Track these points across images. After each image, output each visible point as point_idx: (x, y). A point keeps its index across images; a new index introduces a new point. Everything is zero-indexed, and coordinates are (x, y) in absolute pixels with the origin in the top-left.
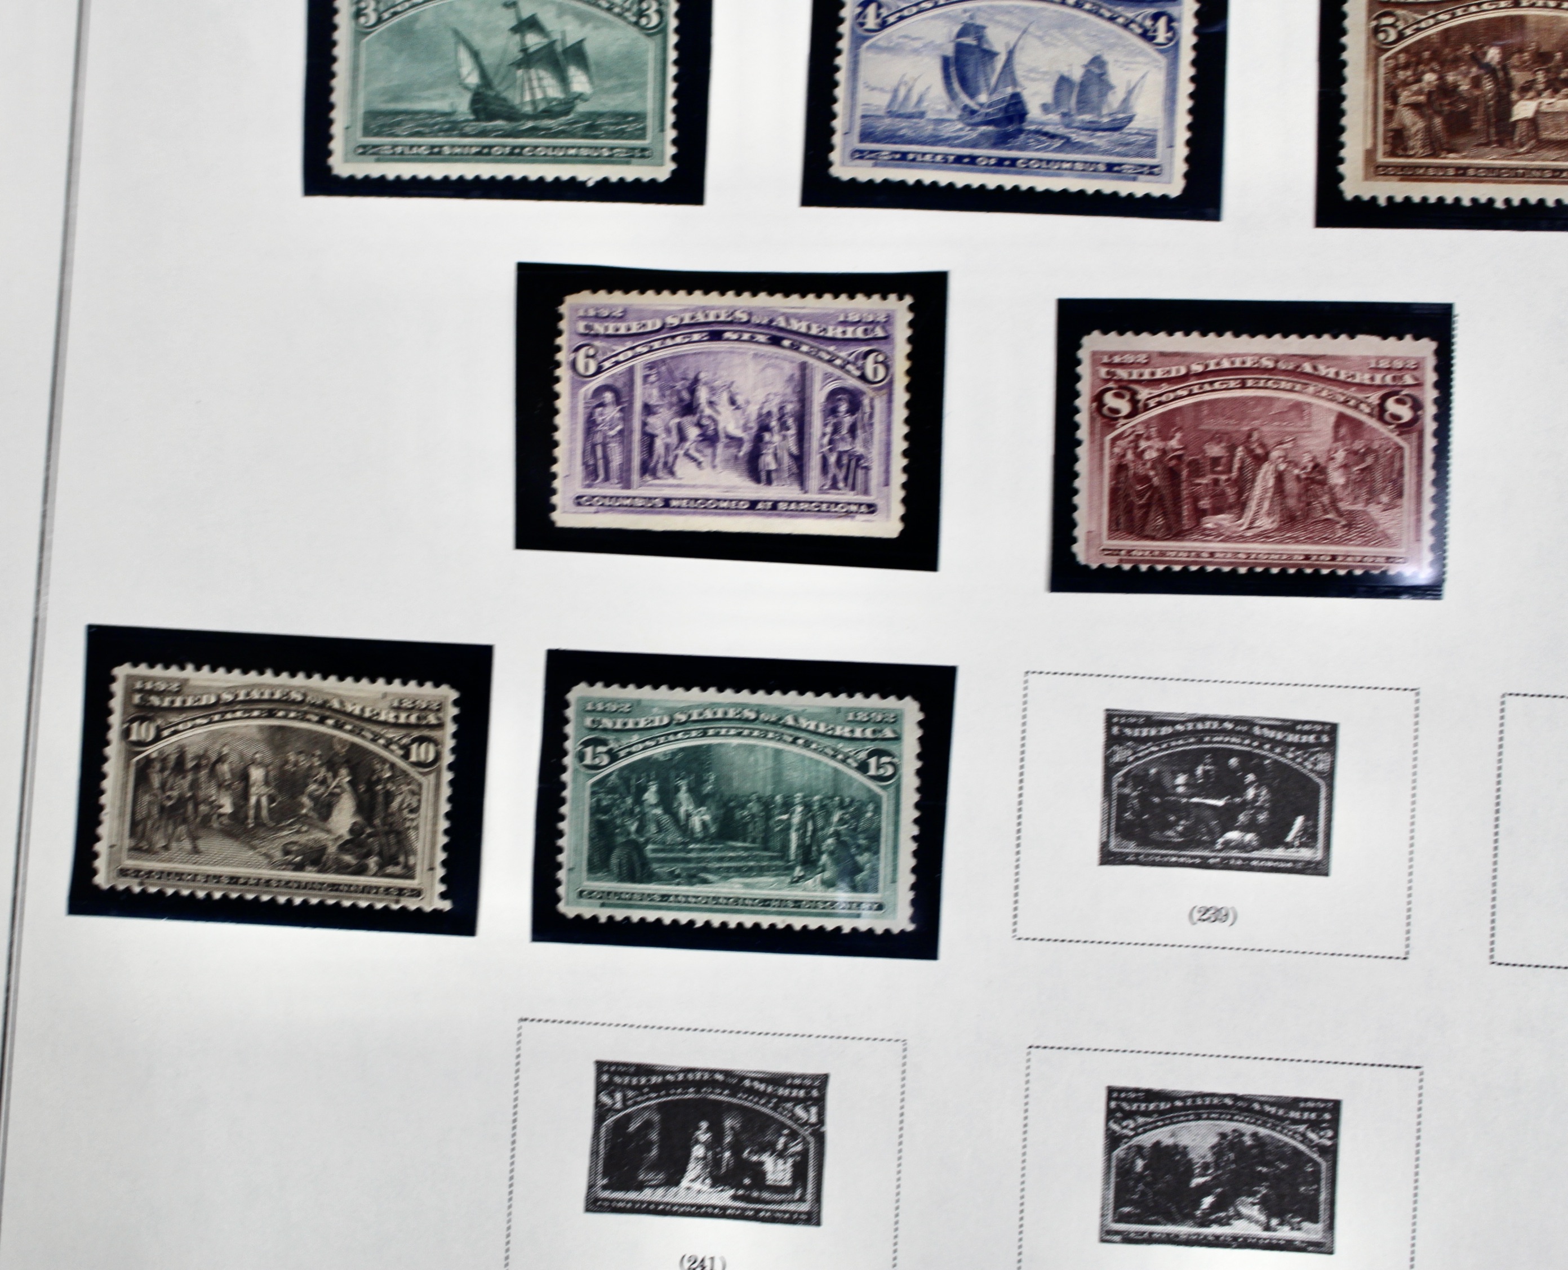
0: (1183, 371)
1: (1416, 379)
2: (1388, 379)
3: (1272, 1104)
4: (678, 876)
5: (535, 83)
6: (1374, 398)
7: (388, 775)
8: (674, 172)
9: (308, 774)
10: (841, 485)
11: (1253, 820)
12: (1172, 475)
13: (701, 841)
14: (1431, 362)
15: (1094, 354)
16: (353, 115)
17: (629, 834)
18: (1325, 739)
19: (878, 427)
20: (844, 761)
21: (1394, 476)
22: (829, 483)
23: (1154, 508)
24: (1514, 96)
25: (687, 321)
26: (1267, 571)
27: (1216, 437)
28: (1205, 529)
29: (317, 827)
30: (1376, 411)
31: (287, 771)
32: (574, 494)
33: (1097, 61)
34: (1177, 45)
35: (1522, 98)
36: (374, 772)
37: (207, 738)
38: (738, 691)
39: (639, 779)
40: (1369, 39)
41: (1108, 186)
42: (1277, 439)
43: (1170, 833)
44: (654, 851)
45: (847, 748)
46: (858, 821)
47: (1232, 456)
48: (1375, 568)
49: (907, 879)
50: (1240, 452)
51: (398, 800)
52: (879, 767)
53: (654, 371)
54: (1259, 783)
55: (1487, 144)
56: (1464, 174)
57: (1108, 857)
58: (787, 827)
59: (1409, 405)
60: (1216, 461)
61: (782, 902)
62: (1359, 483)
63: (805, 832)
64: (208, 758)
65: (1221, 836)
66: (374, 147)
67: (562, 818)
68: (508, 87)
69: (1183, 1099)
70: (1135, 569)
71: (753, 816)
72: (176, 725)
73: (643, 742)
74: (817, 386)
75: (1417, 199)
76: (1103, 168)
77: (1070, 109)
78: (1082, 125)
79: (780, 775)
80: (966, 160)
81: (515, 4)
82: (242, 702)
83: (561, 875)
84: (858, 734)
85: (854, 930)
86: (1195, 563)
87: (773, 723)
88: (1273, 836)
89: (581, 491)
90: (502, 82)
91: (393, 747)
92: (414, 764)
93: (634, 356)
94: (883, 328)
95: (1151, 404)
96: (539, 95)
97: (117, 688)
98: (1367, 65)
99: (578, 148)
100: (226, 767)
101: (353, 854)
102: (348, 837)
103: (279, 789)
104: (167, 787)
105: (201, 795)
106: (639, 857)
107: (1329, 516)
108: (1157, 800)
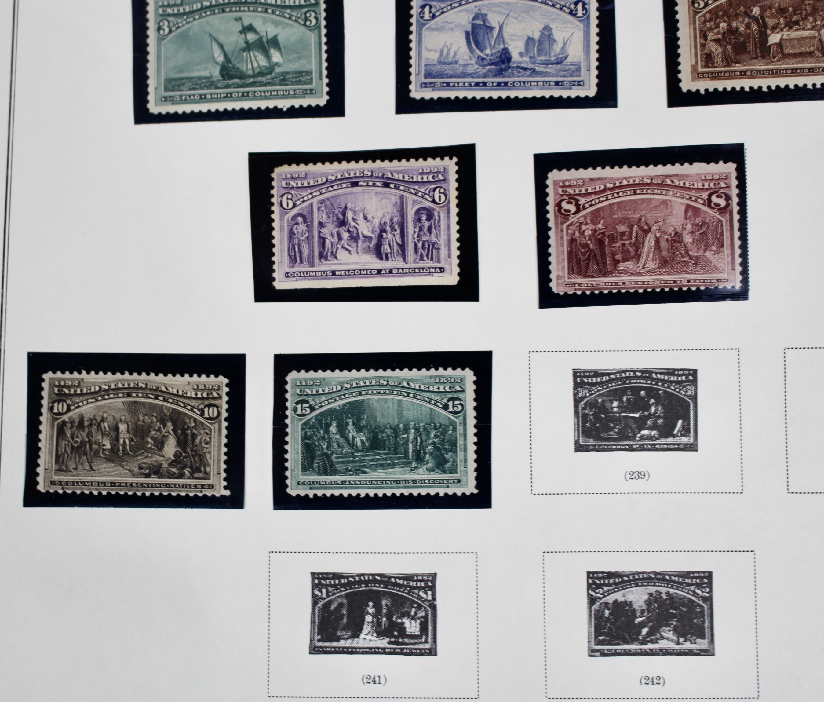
0: (602, 187)
1: (726, 184)
2: (712, 185)
3: (675, 576)
4: (350, 471)
5: (253, 59)
6: (705, 195)
7: (193, 424)
8: (328, 101)
9: (150, 427)
10: (425, 258)
11: (655, 423)
12: (601, 242)
13: (360, 451)
14: (734, 174)
15: (555, 182)
16: (159, 81)
17: (323, 449)
18: (691, 378)
19: (443, 227)
20: (435, 404)
21: (718, 236)
22: (419, 257)
23: (591, 261)
24: (769, 32)
25: (339, 177)
26: (654, 290)
27: (622, 221)
28: (620, 270)
29: (156, 454)
30: (706, 203)
31: (139, 425)
32: (284, 272)
33: (547, 28)
34: (588, 17)
35: (773, 32)
36: (185, 423)
37: (94, 410)
38: (376, 370)
39: (326, 420)
40: (689, 7)
41: (557, 93)
42: (656, 220)
43: (612, 433)
44: (336, 458)
45: (436, 397)
46: (444, 436)
47: (631, 231)
48: (711, 285)
49: (472, 465)
50: (635, 228)
51: (199, 437)
52: (453, 407)
53: (323, 205)
54: (657, 404)
55: (756, 58)
56: (745, 74)
57: (579, 448)
58: (407, 440)
59: (724, 197)
60: (623, 234)
61: (406, 481)
62: (700, 241)
63: (417, 443)
65: (639, 433)
66: (171, 97)
67: (287, 443)
68: (238, 63)
69: (627, 576)
70: (584, 293)
71: (388, 436)
72: (78, 403)
73: (327, 400)
74: (409, 207)
75: (721, 89)
76: (554, 84)
77: (534, 54)
78: (541, 62)
79: (402, 413)
80: (481, 84)
81: (240, 19)
82: (113, 390)
83: (288, 473)
84: (442, 389)
85: (446, 494)
86: (615, 288)
87: (396, 386)
88: (666, 431)
89: (288, 270)
90: (236, 59)
91: (195, 410)
92: (206, 418)
93: (312, 197)
94: (442, 175)
95: (587, 206)
96: (255, 65)
97: (45, 385)
98: (690, 21)
99: (277, 91)
100: (106, 425)
101: (176, 468)
102: (173, 458)
103: (135, 435)
104: (75, 436)
105: (93, 440)
106: (329, 462)
107: (685, 259)
108: (603, 416)
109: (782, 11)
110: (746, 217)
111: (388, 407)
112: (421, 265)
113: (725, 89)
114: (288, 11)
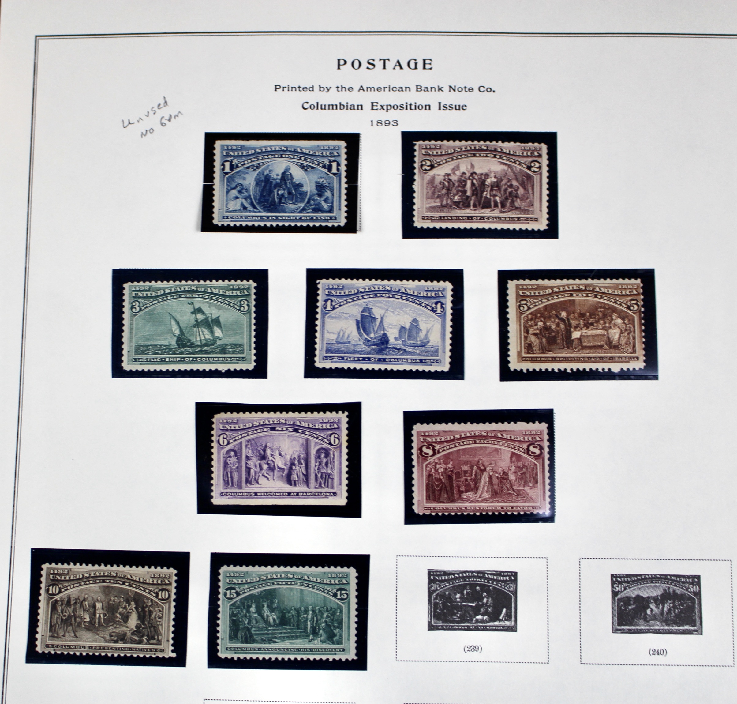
0: (452, 438)
1: (540, 438)
2: (530, 439)
4: (265, 640)
5: (201, 333)
6: (525, 446)
7: (150, 604)
8: (255, 366)
9: (119, 605)
10: (323, 485)
11: (487, 611)
12: (450, 478)
13: (273, 626)
14: (546, 431)
15: (418, 432)
16: (131, 347)
17: (245, 624)
18: (513, 578)
19: (336, 463)
20: (328, 593)
21: (534, 476)
22: (318, 484)
23: (443, 491)
24: (572, 330)
25: (262, 423)
26: (487, 514)
27: (466, 463)
28: (464, 498)
29: (122, 625)
30: (526, 452)
31: (111, 604)
32: (219, 492)
33: (415, 320)
34: (445, 313)
35: (575, 330)
36: (144, 603)
37: (79, 592)
38: (285, 567)
39: (248, 602)
40: (517, 309)
41: (421, 368)
42: (489, 463)
43: (455, 617)
44: (254, 631)
45: (329, 588)
46: (334, 616)
47: (472, 469)
48: (528, 511)
49: (354, 639)
50: (475, 468)
51: (154, 614)
52: (341, 595)
53: (249, 443)
54: (488, 596)
55: (563, 348)
56: (555, 360)
57: (431, 627)
58: (307, 619)
59: (538, 448)
60: (466, 472)
61: (305, 649)
62: (521, 479)
63: (313, 622)
64: (79, 600)
65: (475, 618)
66: (139, 359)
67: (219, 619)
68: (190, 335)
70: (437, 514)
71: (293, 616)
72: (67, 587)
73: (249, 588)
74: (312, 447)
75: (538, 370)
76: (419, 361)
77: (405, 339)
78: (410, 345)
79: (303, 599)
80: (367, 359)
81: (192, 303)
82: (92, 577)
83: (219, 641)
84: (333, 582)
85: (334, 660)
86: (459, 512)
87: (299, 579)
88: (495, 617)
89: (223, 490)
90: (188, 333)
91: (152, 593)
92: (160, 599)
93: (242, 438)
94: (337, 424)
95: (441, 450)
96: (203, 338)
97: (43, 573)
98: (517, 319)
99: (218, 358)
100: (87, 603)
101: (137, 636)
102: (135, 629)
103: (107, 611)
104: (64, 612)
105: (77, 614)
106: (249, 634)
107: (510, 492)
108: (449, 604)
109: (582, 315)
110: (554, 462)
111: (293, 594)
112: (320, 490)
113: (541, 370)
114: (228, 299)
